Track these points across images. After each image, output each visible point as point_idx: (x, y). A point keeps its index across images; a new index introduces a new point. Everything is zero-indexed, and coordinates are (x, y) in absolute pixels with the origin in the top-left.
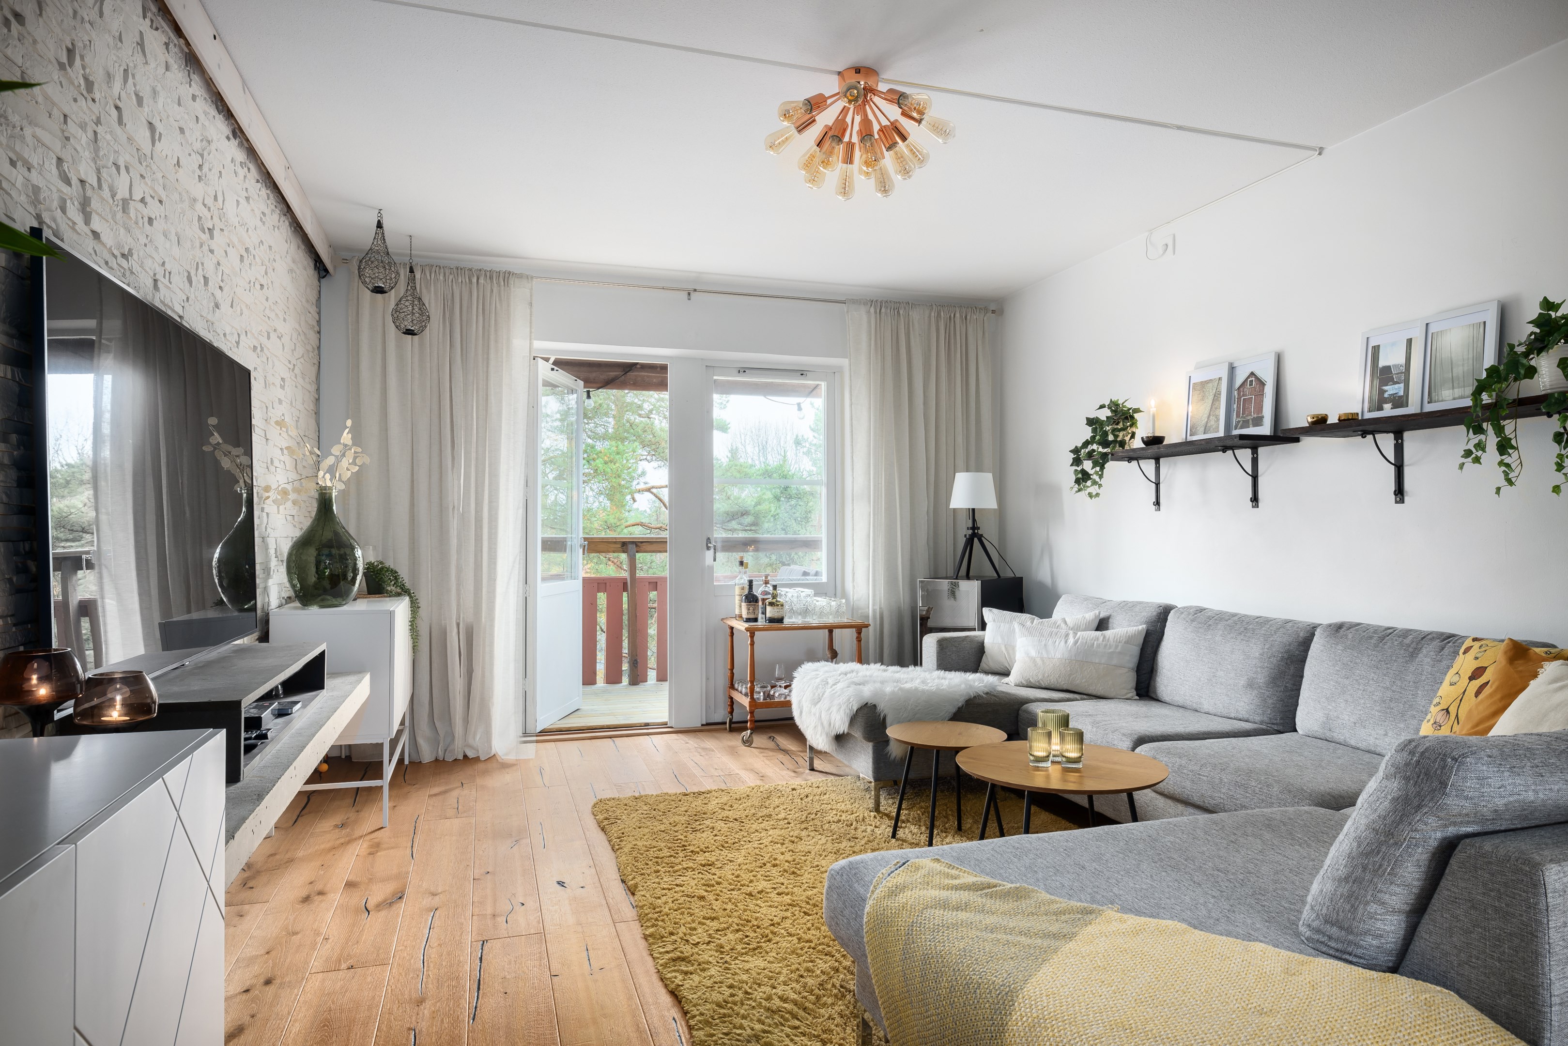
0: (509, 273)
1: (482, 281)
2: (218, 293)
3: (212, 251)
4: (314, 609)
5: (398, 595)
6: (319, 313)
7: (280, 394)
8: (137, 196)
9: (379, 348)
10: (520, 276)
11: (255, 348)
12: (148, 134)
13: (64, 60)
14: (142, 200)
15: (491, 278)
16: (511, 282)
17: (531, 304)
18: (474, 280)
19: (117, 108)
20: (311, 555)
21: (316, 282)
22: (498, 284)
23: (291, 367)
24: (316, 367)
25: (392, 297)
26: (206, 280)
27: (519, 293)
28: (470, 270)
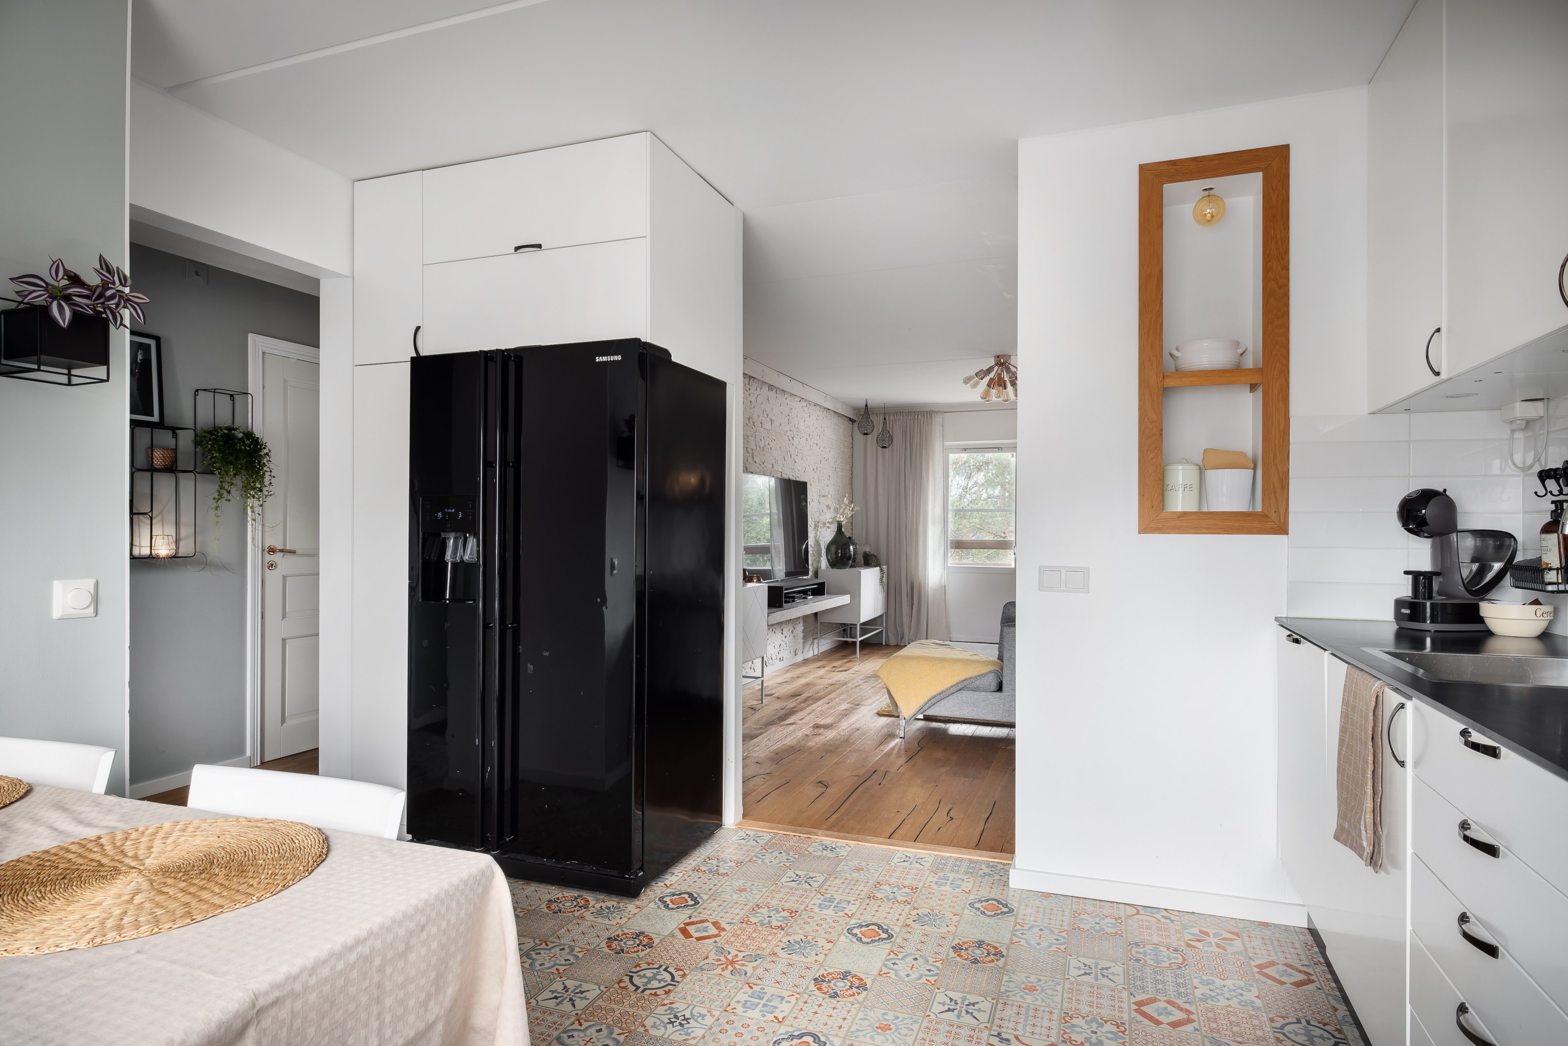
0: (932, 411)
1: (919, 417)
2: (796, 458)
3: (793, 445)
4: (835, 570)
5: (875, 566)
6: (852, 439)
7: (828, 482)
8: (767, 444)
9: (875, 453)
10: (937, 412)
11: (813, 469)
12: (770, 423)
13: (748, 422)
14: (768, 444)
15: (924, 415)
16: (933, 416)
17: (943, 426)
18: (916, 417)
19: (761, 423)
20: (833, 549)
21: (851, 426)
22: (927, 417)
23: (834, 469)
24: (851, 464)
25: (875, 433)
26: (791, 455)
27: (937, 420)
28: (914, 412)
